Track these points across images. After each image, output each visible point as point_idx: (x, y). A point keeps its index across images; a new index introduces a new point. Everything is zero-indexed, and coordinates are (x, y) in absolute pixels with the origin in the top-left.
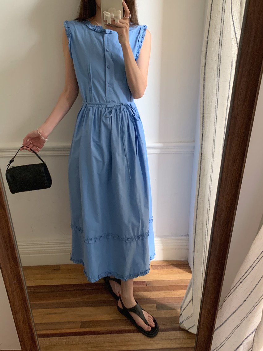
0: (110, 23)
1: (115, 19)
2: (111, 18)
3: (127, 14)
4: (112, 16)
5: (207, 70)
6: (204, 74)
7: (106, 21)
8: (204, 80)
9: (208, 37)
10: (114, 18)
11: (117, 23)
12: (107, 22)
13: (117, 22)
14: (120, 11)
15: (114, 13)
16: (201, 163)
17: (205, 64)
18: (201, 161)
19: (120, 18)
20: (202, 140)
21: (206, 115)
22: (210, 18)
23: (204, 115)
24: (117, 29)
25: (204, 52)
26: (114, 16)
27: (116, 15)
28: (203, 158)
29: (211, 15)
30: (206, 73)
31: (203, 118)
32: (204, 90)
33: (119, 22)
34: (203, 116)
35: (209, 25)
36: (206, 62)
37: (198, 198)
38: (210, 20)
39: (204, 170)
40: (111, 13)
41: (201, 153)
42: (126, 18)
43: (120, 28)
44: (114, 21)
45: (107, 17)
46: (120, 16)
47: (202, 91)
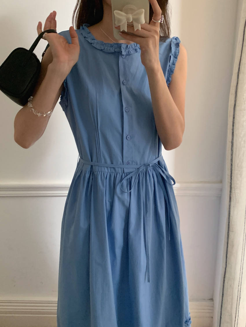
0: (126, 31)
1: (135, 24)
2: (128, 23)
3: (157, 15)
4: (128, 19)
5: (237, 112)
6: (234, 118)
7: (118, 28)
8: (233, 126)
9: (239, 68)
10: (132, 21)
11: (138, 30)
12: (120, 29)
13: (138, 27)
14: (144, 10)
15: (132, 14)
16: (228, 235)
17: (235, 105)
18: (228, 232)
19: (144, 22)
20: (230, 205)
21: (235, 172)
22: (243, 43)
23: (233, 172)
24: (139, 39)
25: (234, 88)
26: (133, 18)
27: (135, 17)
28: (230, 228)
29: (243, 40)
30: (236, 117)
31: (231, 176)
32: (233, 139)
33: (141, 28)
34: (231, 174)
35: (241, 53)
36: (235, 101)
37: (224, 281)
38: (243, 46)
39: (233, 246)
40: (127, 13)
41: (229, 223)
42: (155, 23)
43: (143, 37)
44: (133, 26)
45: (120, 21)
46: (143, 18)
47: (231, 140)
